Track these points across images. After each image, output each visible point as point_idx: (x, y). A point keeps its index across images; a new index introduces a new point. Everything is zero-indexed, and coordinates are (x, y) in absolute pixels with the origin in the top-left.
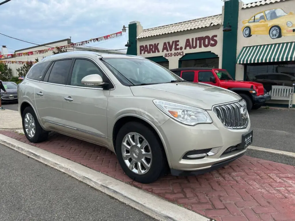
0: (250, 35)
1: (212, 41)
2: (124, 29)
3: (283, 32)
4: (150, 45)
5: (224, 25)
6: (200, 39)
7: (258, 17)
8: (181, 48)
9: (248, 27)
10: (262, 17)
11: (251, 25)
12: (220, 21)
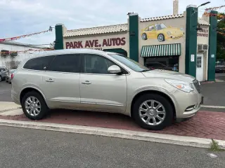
0: (146, 39)
1: (122, 41)
2: (51, 29)
3: (166, 38)
4: (75, 42)
5: (130, 31)
6: (113, 39)
7: (150, 27)
8: (100, 46)
9: (145, 34)
10: (153, 28)
11: (146, 32)
12: (126, 28)
